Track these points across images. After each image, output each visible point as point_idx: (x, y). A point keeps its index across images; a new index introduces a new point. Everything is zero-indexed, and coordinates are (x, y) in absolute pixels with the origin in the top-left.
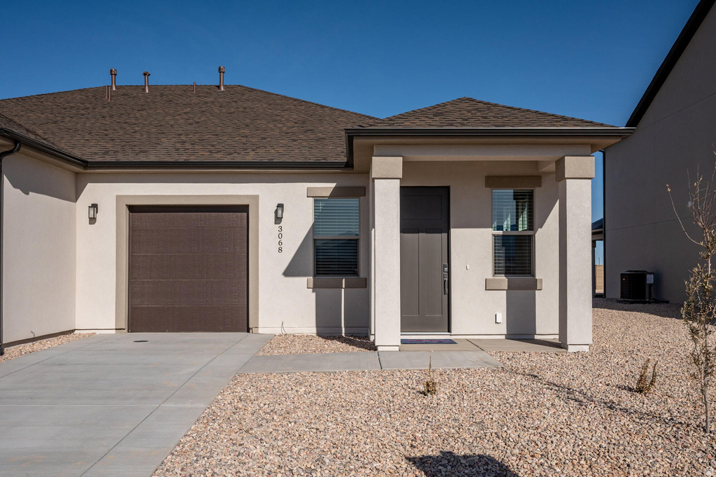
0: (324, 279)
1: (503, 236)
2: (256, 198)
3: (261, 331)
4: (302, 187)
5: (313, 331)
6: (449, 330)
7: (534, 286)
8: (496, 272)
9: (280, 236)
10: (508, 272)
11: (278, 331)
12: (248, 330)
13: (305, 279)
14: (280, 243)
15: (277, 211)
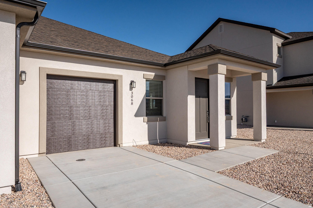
0: (150, 117)
2: (121, 76)
3: (124, 145)
4: (141, 73)
7: (231, 118)
9: (132, 97)
11: (131, 145)
12: (115, 145)
13: (142, 118)
14: (132, 100)
15: (131, 84)
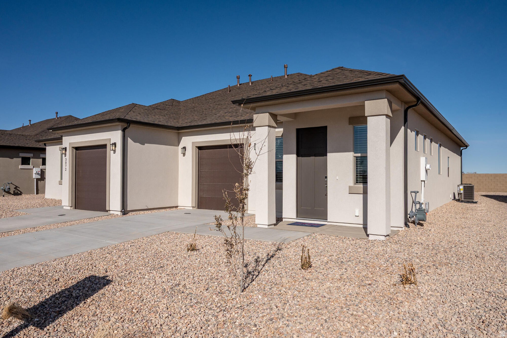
1: (361, 157)
6: (326, 219)
8: (357, 182)
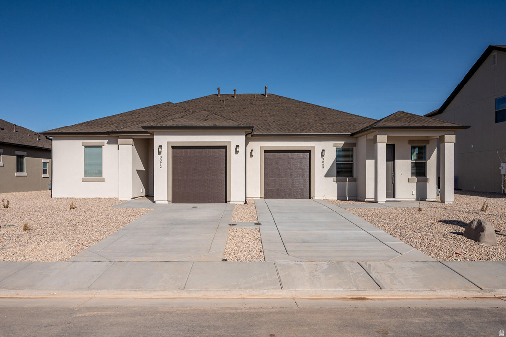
0: (340, 178)
1: (415, 162)
2: (314, 147)
3: (316, 198)
4: (332, 143)
5: (336, 198)
6: (394, 197)
7: (426, 181)
8: (412, 176)
9: (323, 162)
10: (416, 176)
11: (322, 198)
12: (310, 197)
13: (333, 178)
14: (323, 164)
15: (322, 152)
